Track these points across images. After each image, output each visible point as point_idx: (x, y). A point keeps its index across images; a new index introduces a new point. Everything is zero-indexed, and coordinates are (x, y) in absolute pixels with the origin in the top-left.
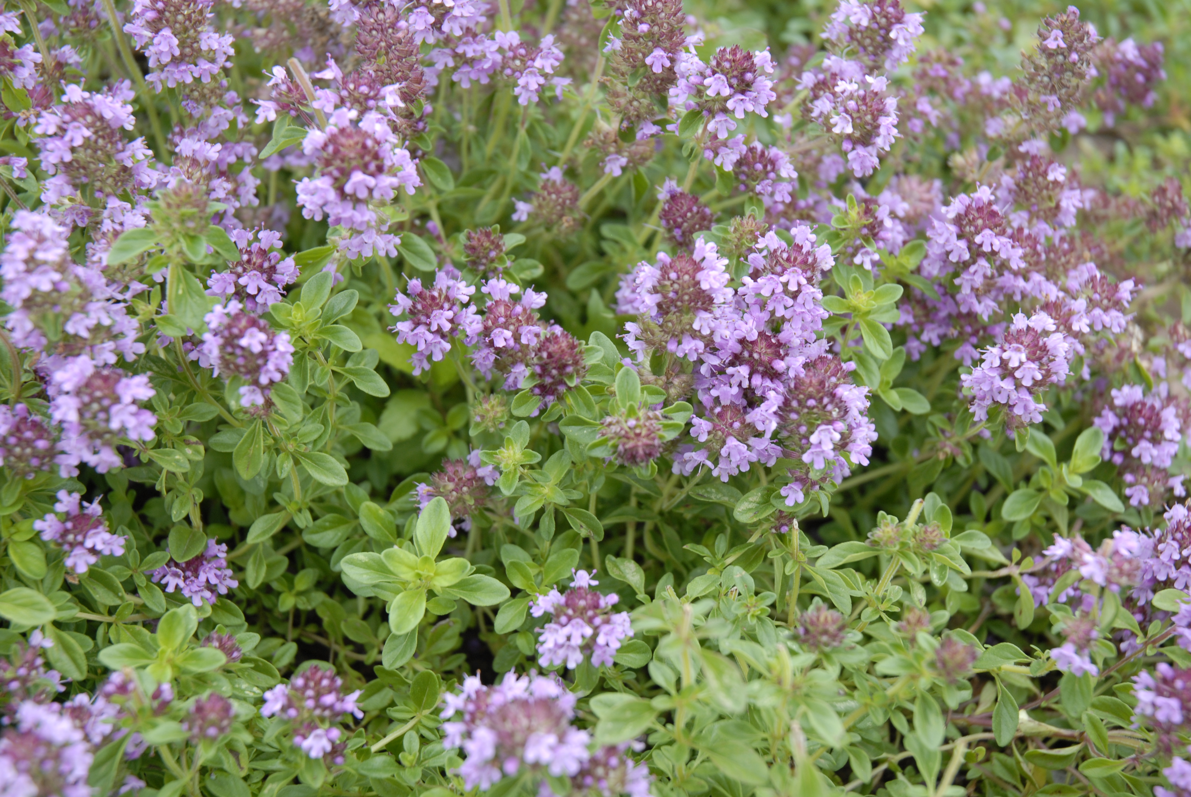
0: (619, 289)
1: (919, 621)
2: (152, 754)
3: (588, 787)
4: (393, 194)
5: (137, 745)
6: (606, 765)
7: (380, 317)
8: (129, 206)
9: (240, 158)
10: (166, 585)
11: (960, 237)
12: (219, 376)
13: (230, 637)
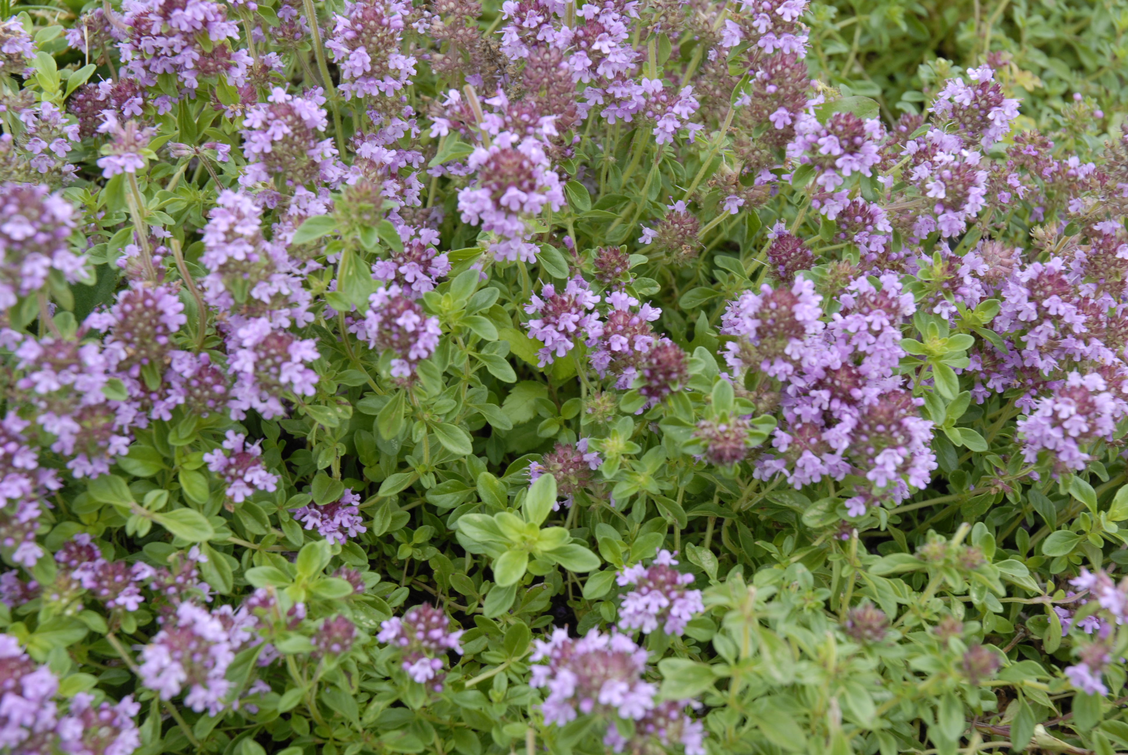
0: (725, 312)
1: (953, 628)
2: (280, 663)
3: (649, 734)
4: (540, 209)
5: (268, 655)
6: (667, 717)
7: (513, 314)
8: (313, 195)
9: (410, 164)
10: (305, 523)
11: (1030, 299)
12: (374, 349)
13: (357, 573)
